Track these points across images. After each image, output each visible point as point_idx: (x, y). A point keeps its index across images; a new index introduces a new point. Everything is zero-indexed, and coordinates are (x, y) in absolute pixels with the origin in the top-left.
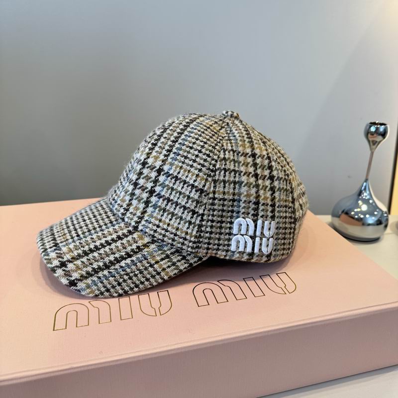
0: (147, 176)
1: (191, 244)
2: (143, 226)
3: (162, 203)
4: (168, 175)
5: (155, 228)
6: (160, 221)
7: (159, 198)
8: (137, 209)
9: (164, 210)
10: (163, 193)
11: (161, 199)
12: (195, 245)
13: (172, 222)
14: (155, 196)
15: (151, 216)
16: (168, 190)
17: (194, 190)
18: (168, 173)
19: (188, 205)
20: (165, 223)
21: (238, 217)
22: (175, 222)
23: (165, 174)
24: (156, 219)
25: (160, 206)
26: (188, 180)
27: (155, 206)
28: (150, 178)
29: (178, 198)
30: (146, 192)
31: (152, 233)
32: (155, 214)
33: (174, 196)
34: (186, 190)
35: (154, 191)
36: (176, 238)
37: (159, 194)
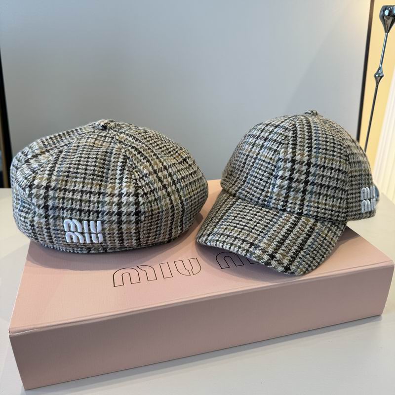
0: (299, 170)
1: (343, 215)
2: (306, 210)
3: (317, 189)
4: (316, 166)
5: (316, 209)
6: (318, 203)
7: (313, 185)
8: (295, 198)
9: (320, 194)
10: (316, 181)
11: (315, 186)
12: (345, 215)
13: (328, 202)
14: (310, 185)
15: (309, 201)
16: (319, 177)
17: (341, 173)
18: (316, 164)
19: (338, 186)
20: (322, 204)
21: (362, 187)
22: (330, 201)
23: (314, 165)
24: (315, 202)
25: (315, 192)
26: (334, 166)
27: (311, 193)
28: (302, 171)
29: (329, 182)
30: (302, 184)
31: (315, 214)
32: (313, 199)
33: (326, 181)
34: (334, 174)
35: (309, 181)
36: (333, 213)
37: (313, 182)
